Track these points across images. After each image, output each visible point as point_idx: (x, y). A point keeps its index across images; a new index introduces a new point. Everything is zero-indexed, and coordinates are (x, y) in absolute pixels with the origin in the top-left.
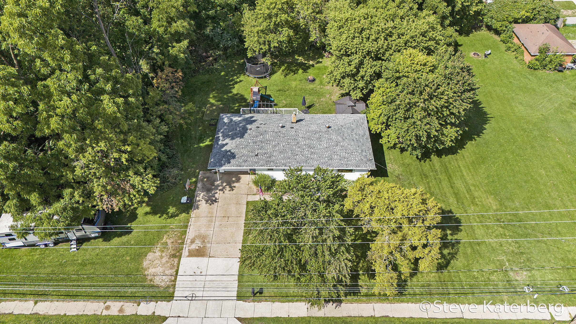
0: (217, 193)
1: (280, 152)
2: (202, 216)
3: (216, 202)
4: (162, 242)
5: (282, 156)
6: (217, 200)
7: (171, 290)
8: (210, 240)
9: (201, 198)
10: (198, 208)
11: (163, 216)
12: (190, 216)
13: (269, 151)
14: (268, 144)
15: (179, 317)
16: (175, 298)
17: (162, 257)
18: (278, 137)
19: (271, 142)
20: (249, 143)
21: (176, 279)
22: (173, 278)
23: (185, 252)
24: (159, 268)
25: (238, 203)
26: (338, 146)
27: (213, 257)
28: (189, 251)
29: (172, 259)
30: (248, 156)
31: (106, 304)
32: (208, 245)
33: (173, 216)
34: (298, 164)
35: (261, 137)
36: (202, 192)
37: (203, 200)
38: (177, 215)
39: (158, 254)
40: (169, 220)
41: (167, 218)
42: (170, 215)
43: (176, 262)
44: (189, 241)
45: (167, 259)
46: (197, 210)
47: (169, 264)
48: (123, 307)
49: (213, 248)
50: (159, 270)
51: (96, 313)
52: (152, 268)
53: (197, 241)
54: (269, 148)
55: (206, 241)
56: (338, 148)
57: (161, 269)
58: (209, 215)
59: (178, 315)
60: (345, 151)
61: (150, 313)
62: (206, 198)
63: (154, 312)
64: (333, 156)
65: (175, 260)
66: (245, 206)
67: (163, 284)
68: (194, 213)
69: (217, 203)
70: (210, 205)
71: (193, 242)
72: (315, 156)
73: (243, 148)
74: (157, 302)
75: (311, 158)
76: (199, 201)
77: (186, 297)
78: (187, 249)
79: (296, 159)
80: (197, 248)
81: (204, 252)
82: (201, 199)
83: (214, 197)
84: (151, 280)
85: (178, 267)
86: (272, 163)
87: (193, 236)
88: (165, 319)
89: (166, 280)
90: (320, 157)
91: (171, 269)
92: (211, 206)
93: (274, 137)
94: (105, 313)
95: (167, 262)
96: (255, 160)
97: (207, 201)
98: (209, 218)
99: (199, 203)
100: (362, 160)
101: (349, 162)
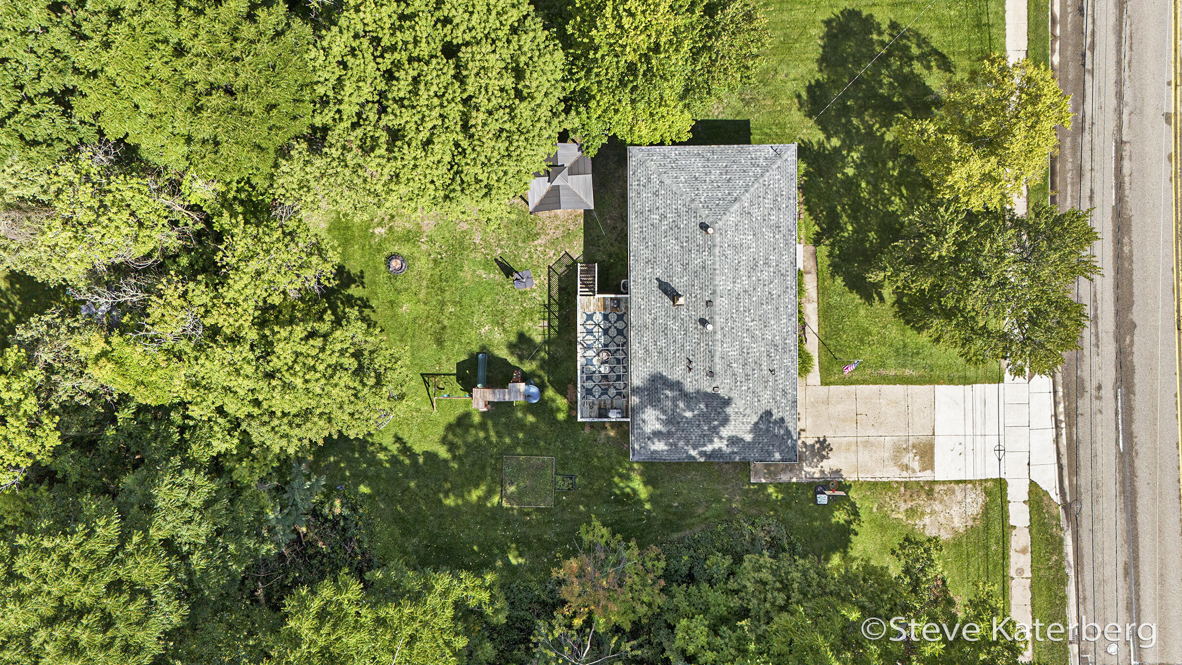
0: (803, 442)
1: (765, 326)
2: (855, 460)
3: (825, 440)
4: (904, 518)
5: (772, 322)
6: (821, 439)
7: (989, 484)
8: (904, 438)
9: (817, 470)
10: (838, 472)
11: (854, 530)
12: (855, 482)
13: (763, 349)
14: (750, 351)
15: (1029, 464)
16: (1002, 476)
17: (932, 513)
18: (734, 331)
19: (745, 345)
20: (749, 388)
21: (971, 481)
22: (970, 486)
23: (927, 476)
24: (952, 512)
25: (827, 402)
26: (751, 211)
27: (934, 430)
28: (924, 469)
29: (936, 495)
30: (775, 389)
31: (1014, 576)
32: (912, 440)
33: (855, 512)
34: (789, 290)
35: (735, 365)
36: (801, 469)
37: (821, 464)
38: (853, 505)
39: (927, 520)
40: (864, 516)
41: (859, 520)
42: (852, 517)
43: (941, 487)
44: (905, 474)
45: (937, 502)
46: (842, 473)
47: (945, 498)
48: (1018, 549)
49: (919, 431)
50: (955, 511)
51: (1028, 586)
52: (953, 523)
53: (905, 461)
54: (758, 349)
55: (904, 446)
56: (755, 211)
57: (954, 508)
58: (854, 448)
59: (1027, 467)
60: (761, 199)
61: (1026, 508)
62: (815, 460)
63: (1024, 502)
64: (772, 223)
65: (937, 490)
66: (832, 387)
67: (980, 501)
68: (849, 476)
69: (828, 439)
70: (831, 449)
71: (907, 468)
72: (771, 257)
73: (759, 401)
74: (1009, 502)
75: (777, 265)
76: (822, 472)
77: (1000, 460)
78: (919, 474)
79: (779, 296)
80: (917, 458)
81: (925, 445)
82: (819, 468)
83: (813, 446)
84: (974, 519)
85: (950, 482)
86: (787, 341)
87: (895, 468)
88: (1032, 483)
89: (974, 496)
90: (774, 249)
91: (954, 493)
92: (834, 448)
93: (734, 340)
94: (1028, 574)
95: (941, 503)
96: (781, 374)
97: (823, 457)
98: (860, 448)
99: (827, 471)
100: (779, 167)
101: (784, 193)
